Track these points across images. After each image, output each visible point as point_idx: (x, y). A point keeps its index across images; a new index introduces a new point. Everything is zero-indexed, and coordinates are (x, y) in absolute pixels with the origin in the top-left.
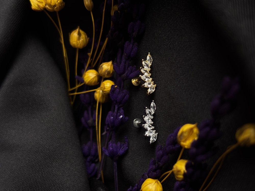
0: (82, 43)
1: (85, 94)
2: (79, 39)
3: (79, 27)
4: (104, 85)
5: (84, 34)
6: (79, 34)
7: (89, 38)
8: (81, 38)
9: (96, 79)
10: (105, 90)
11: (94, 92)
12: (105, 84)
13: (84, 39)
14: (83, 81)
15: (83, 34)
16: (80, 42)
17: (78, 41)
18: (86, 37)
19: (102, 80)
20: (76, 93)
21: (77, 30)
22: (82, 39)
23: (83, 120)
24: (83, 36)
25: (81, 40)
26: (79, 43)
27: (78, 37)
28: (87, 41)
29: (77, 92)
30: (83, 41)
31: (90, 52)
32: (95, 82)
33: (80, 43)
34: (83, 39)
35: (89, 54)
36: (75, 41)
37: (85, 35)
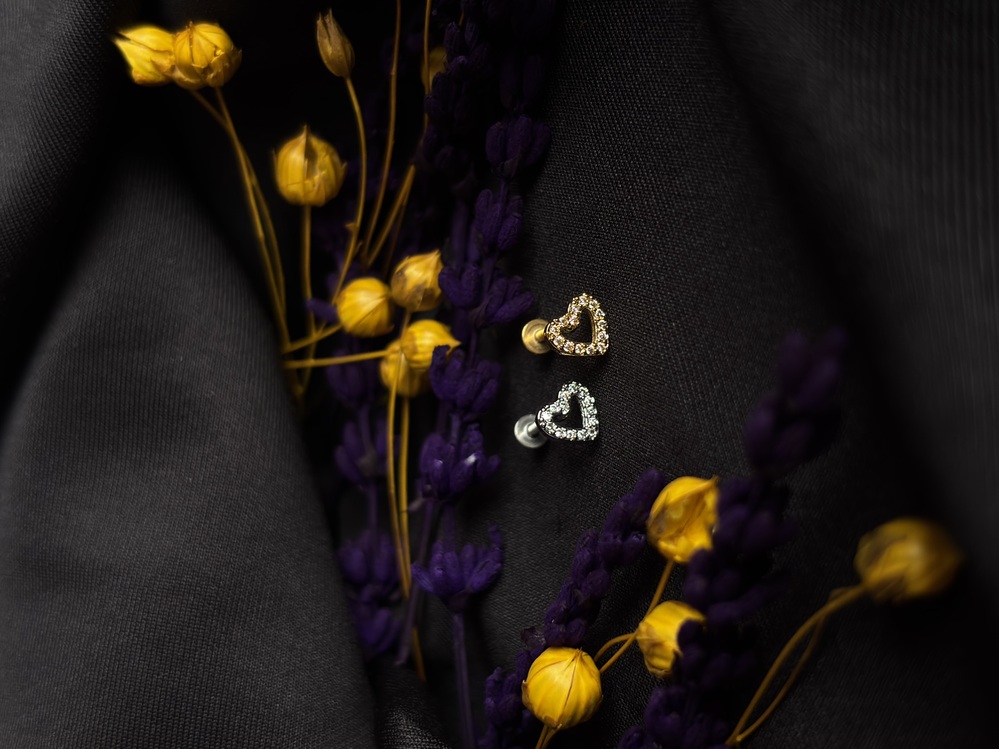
0: (322, 188)
1: (343, 367)
2: (309, 172)
3: (305, 127)
4: (413, 339)
5: (327, 152)
6: (310, 154)
7: (345, 165)
8: (317, 166)
9: (383, 314)
10: (417, 357)
11: (378, 360)
12: (417, 335)
13: (328, 172)
14: (333, 319)
15: (324, 154)
16: (314, 185)
17: (308, 182)
18: (336, 159)
19: (407, 320)
20: (311, 362)
21: (302, 139)
22: (321, 169)
23: (341, 455)
24: (325, 156)
25: (317, 178)
26: (311, 188)
27: (308, 166)
28: (341, 174)
29: (317, 356)
30: (325, 179)
31: (352, 218)
32: (379, 325)
33: (316, 188)
34: (324, 172)
35: (349, 225)
36: (298, 183)
37: (331, 156)
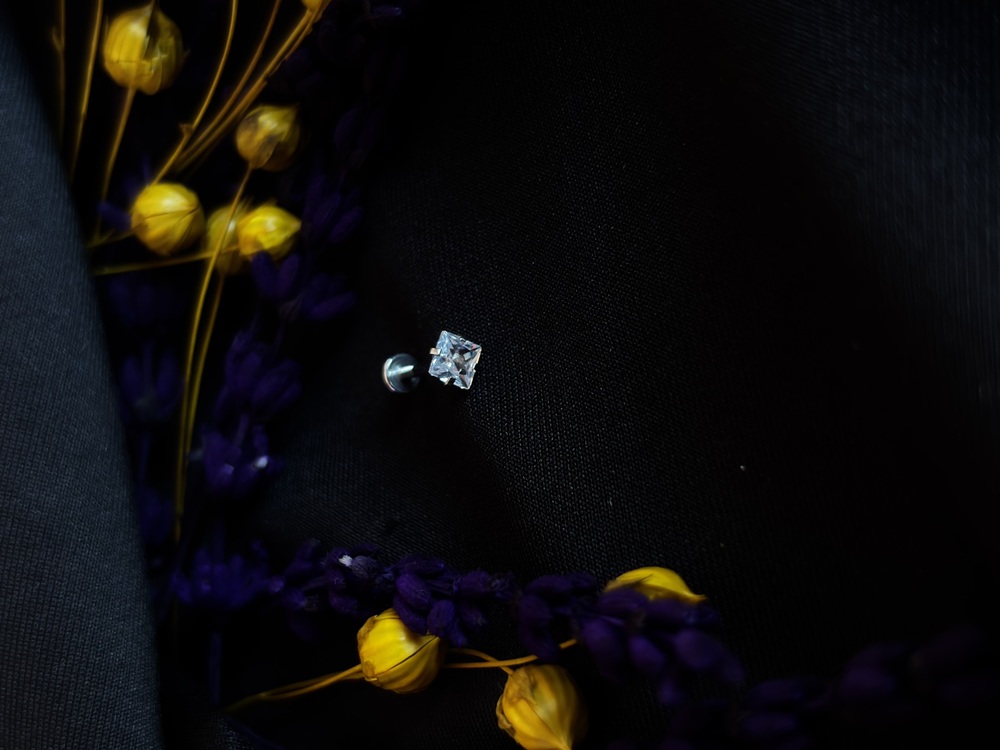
0: (160, 73)
2: (147, 53)
5: (172, 33)
6: (153, 31)
7: (187, 52)
8: (159, 46)
13: (170, 56)
15: (168, 33)
16: (151, 69)
17: (144, 62)
21: (147, 11)
22: (163, 50)
24: (168, 40)
25: (155, 60)
26: (147, 71)
30: (165, 64)
31: (190, 121)
33: (153, 72)
34: (164, 55)
35: (184, 127)
36: (131, 62)
37: (176, 39)
